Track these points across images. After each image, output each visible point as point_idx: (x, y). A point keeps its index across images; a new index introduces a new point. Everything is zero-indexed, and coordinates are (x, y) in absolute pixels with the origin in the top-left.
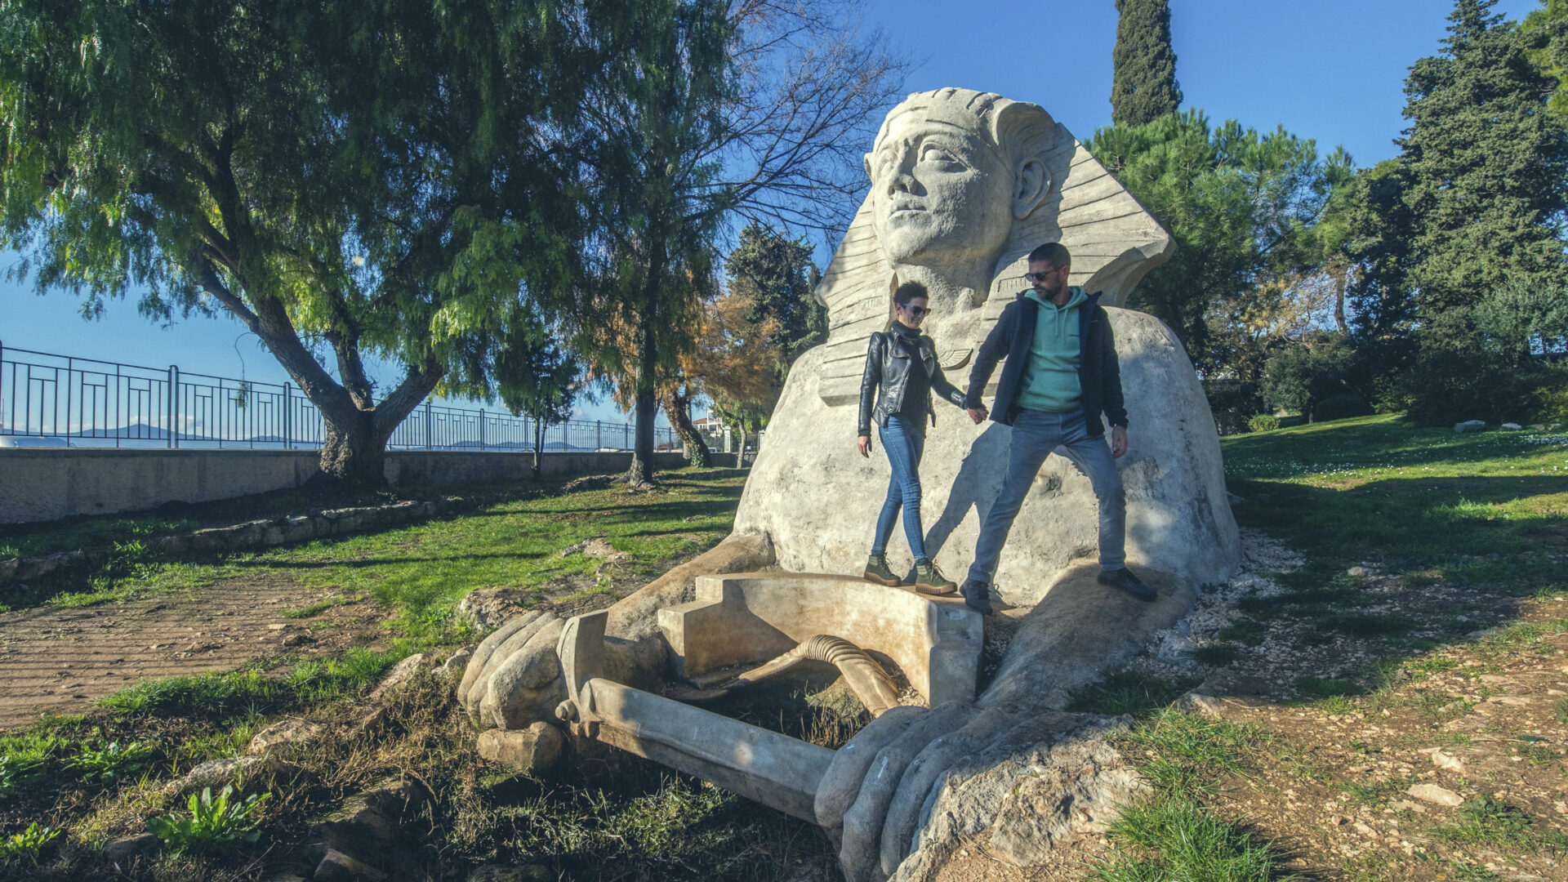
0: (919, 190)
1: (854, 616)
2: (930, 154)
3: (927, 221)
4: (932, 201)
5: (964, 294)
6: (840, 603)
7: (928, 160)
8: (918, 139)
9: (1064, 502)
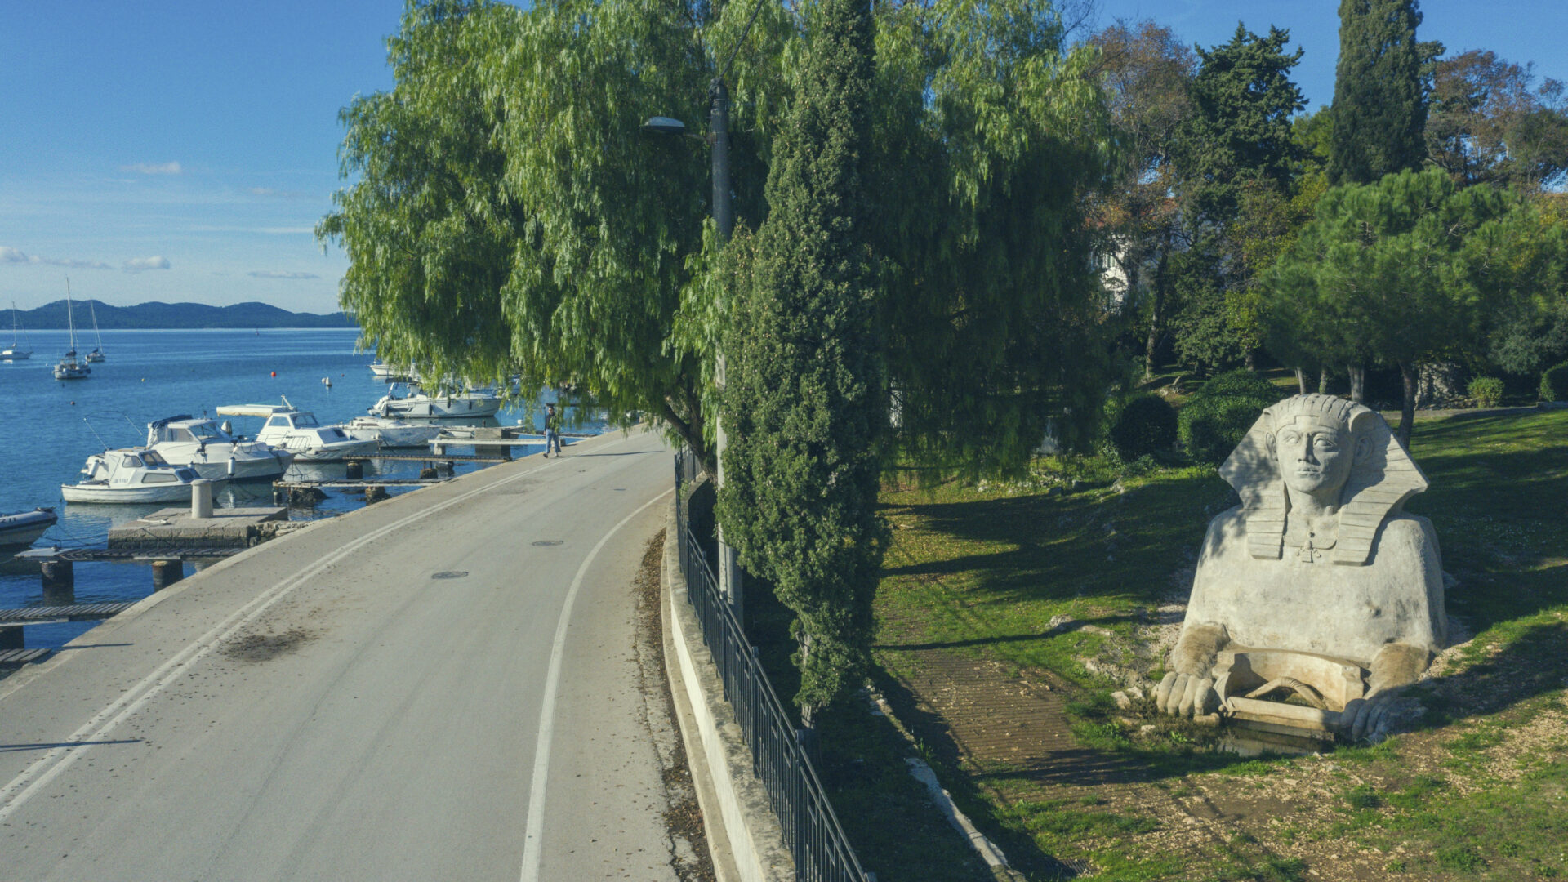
0: (1315, 462)
1: (1292, 668)
2: (1320, 442)
3: (1318, 476)
4: (1321, 468)
5: (1328, 508)
6: (1285, 662)
7: (1319, 445)
8: (1315, 434)
9: (1382, 620)
